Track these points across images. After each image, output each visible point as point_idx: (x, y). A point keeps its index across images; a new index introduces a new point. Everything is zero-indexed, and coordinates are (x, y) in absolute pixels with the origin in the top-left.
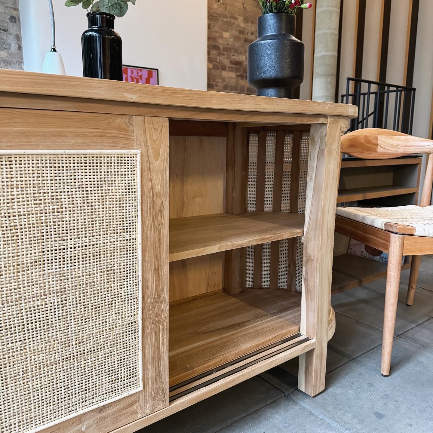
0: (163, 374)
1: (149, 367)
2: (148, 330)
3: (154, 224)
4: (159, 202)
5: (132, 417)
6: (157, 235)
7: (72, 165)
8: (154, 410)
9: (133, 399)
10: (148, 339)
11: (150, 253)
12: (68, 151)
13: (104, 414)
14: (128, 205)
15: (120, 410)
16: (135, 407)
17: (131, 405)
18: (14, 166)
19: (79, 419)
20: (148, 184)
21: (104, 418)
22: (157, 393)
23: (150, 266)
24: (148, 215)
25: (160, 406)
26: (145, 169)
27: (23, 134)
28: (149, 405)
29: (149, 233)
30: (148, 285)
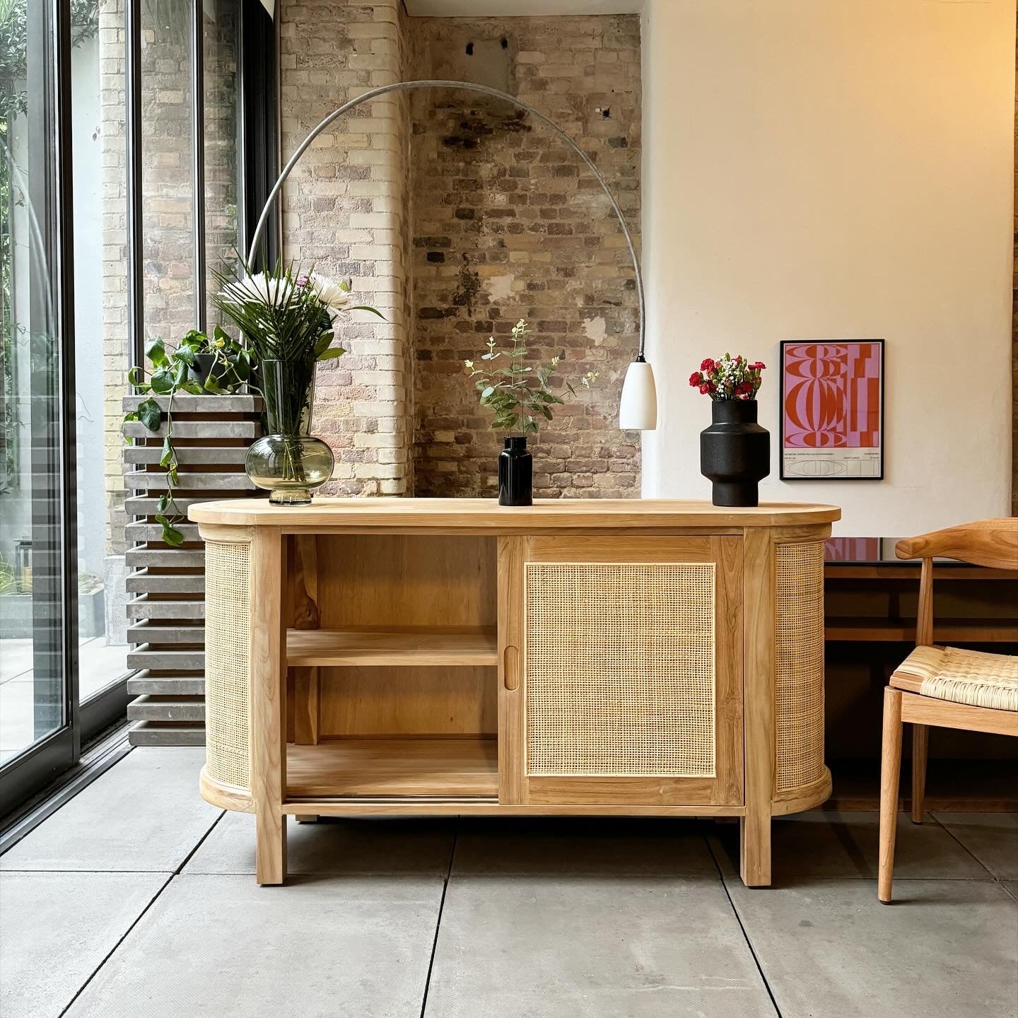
0: (737, 771)
1: (724, 759)
2: (722, 722)
3: (728, 626)
4: (734, 607)
5: (706, 800)
6: (731, 635)
7: (660, 574)
8: (727, 805)
9: (707, 783)
10: (722, 730)
11: (724, 653)
12: (658, 564)
13: (678, 786)
14: (704, 607)
15: (694, 789)
16: (709, 791)
17: (705, 788)
18: (621, 573)
19: (658, 781)
20: (722, 592)
21: (680, 790)
22: (732, 785)
23: (724, 663)
24: (722, 617)
25: (734, 802)
26: (720, 579)
27: (629, 552)
28: (722, 795)
29: (723, 634)
30: (722, 680)
